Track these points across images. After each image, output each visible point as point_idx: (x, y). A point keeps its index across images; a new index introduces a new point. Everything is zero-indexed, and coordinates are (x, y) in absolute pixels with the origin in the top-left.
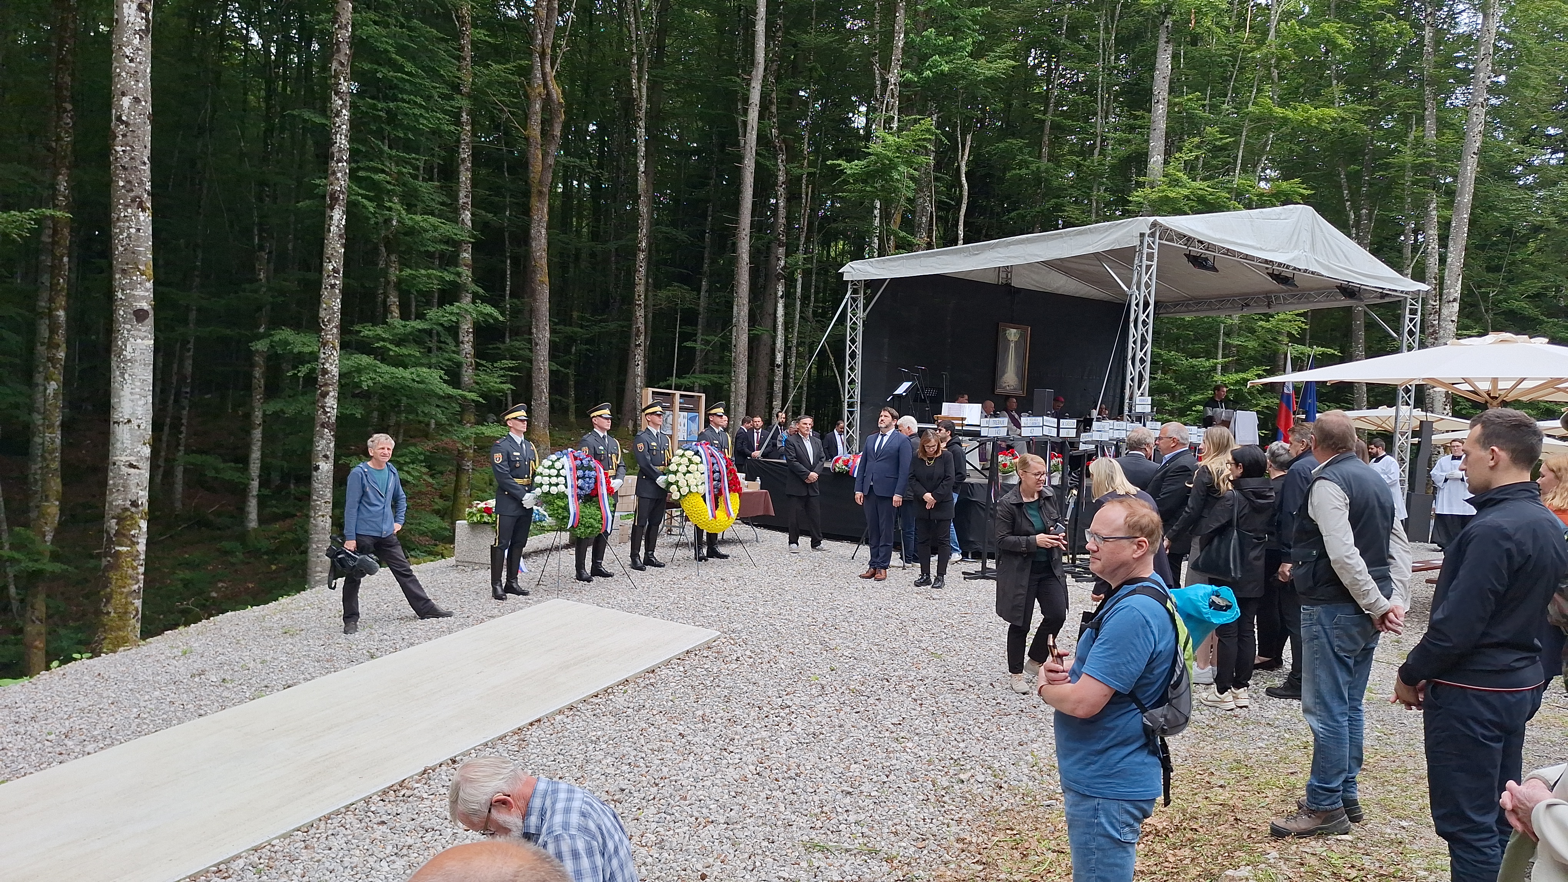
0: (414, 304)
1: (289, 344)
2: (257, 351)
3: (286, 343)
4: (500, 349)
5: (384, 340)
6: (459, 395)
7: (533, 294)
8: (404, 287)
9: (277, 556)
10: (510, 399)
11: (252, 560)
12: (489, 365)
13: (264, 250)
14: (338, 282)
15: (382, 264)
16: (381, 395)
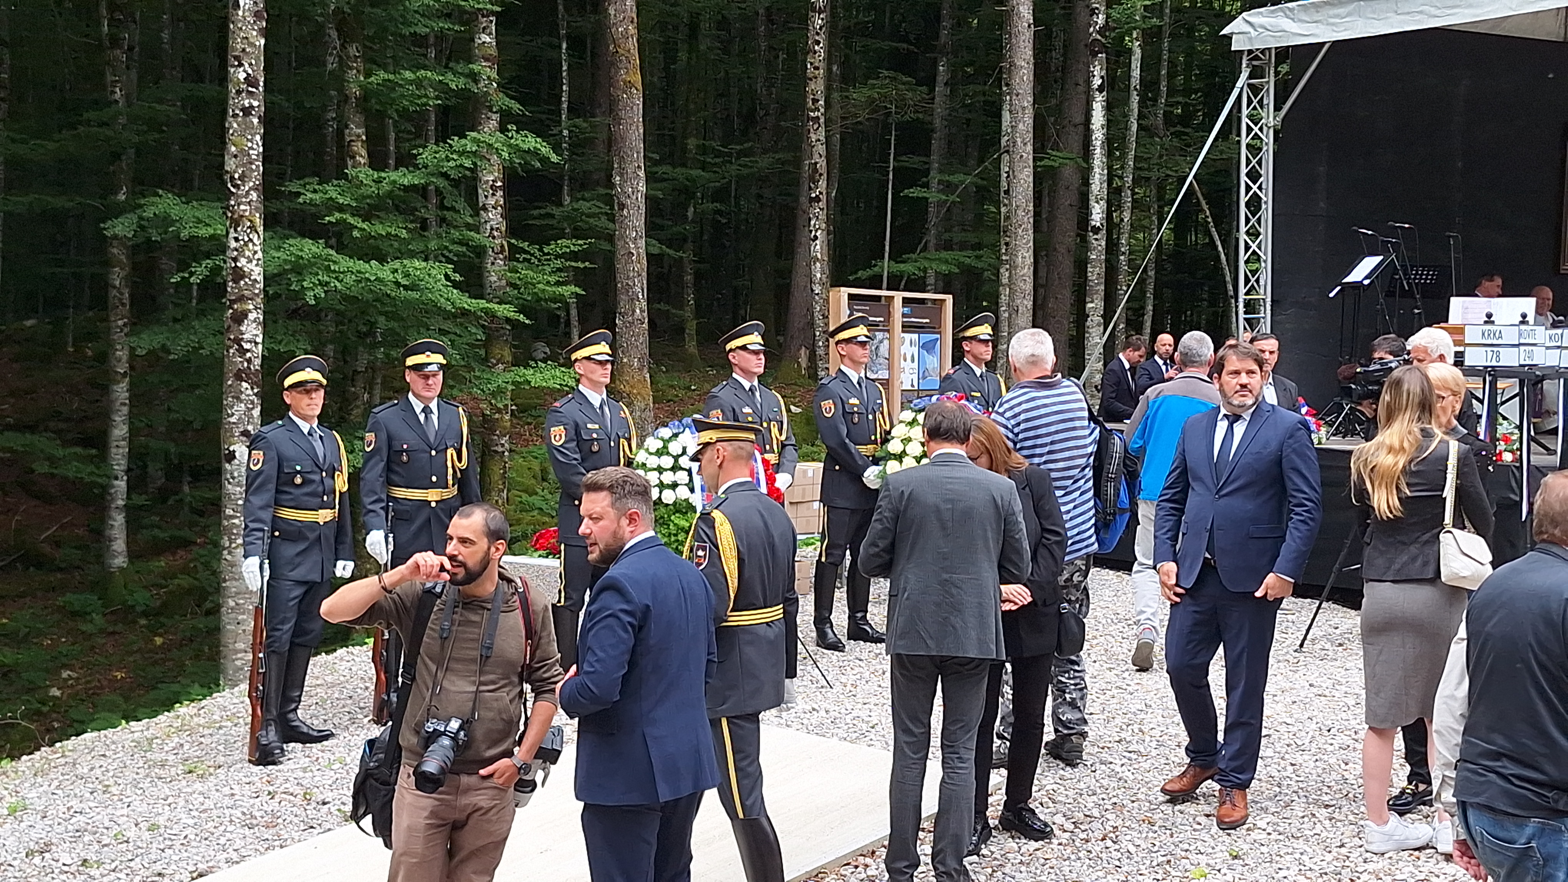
0: (392, 136)
1: (173, 222)
2: (115, 237)
3: (165, 221)
4: (552, 216)
5: (341, 208)
6: (482, 310)
7: (612, 108)
8: (374, 104)
9: (162, 619)
10: (574, 312)
11: (119, 627)
12: (534, 249)
13: (121, 47)
14: (255, 104)
15: (332, 64)
16: (338, 313)
